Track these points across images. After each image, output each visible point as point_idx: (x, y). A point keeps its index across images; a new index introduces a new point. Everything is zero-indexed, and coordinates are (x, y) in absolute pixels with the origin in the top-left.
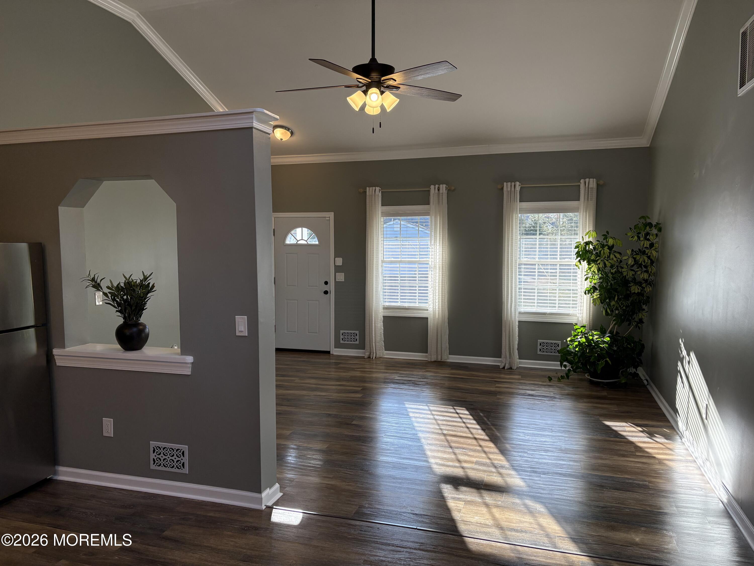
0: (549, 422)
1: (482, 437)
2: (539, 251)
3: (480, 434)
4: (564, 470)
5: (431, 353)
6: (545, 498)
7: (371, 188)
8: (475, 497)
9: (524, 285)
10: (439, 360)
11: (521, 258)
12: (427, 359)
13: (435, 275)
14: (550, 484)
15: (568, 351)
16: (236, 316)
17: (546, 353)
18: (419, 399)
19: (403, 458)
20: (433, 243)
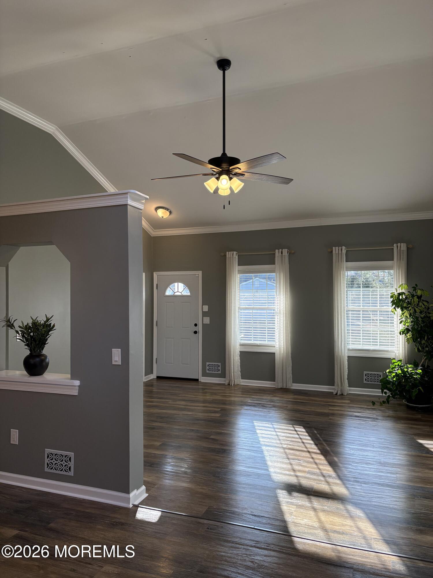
0: (371, 439)
1: (315, 451)
2: (363, 301)
3: (314, 448)
4: (382, 481)
5: (278, 382)
6: (365, 505)
7: (230, 252)
8: (305, 501)
9: (351, 327)
10: (285, 387)
11: (348, 306)
12: (275, 387)
13: (280, 318)
14: (370, 492)
15: (387, 380)
16: (112, 349)
17: (371, 383)
18: (266, 419)
19: (249, 467)
20: (278, 294)
